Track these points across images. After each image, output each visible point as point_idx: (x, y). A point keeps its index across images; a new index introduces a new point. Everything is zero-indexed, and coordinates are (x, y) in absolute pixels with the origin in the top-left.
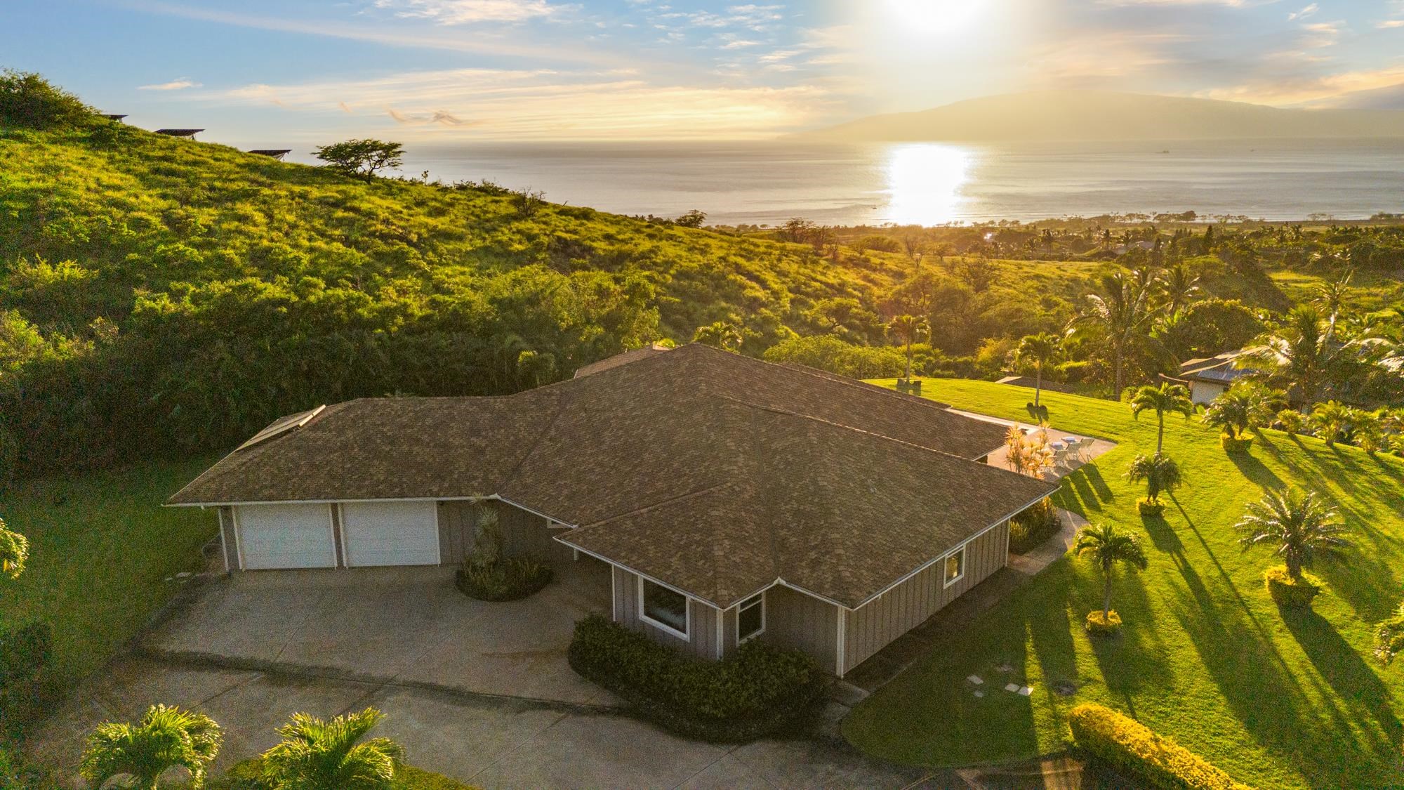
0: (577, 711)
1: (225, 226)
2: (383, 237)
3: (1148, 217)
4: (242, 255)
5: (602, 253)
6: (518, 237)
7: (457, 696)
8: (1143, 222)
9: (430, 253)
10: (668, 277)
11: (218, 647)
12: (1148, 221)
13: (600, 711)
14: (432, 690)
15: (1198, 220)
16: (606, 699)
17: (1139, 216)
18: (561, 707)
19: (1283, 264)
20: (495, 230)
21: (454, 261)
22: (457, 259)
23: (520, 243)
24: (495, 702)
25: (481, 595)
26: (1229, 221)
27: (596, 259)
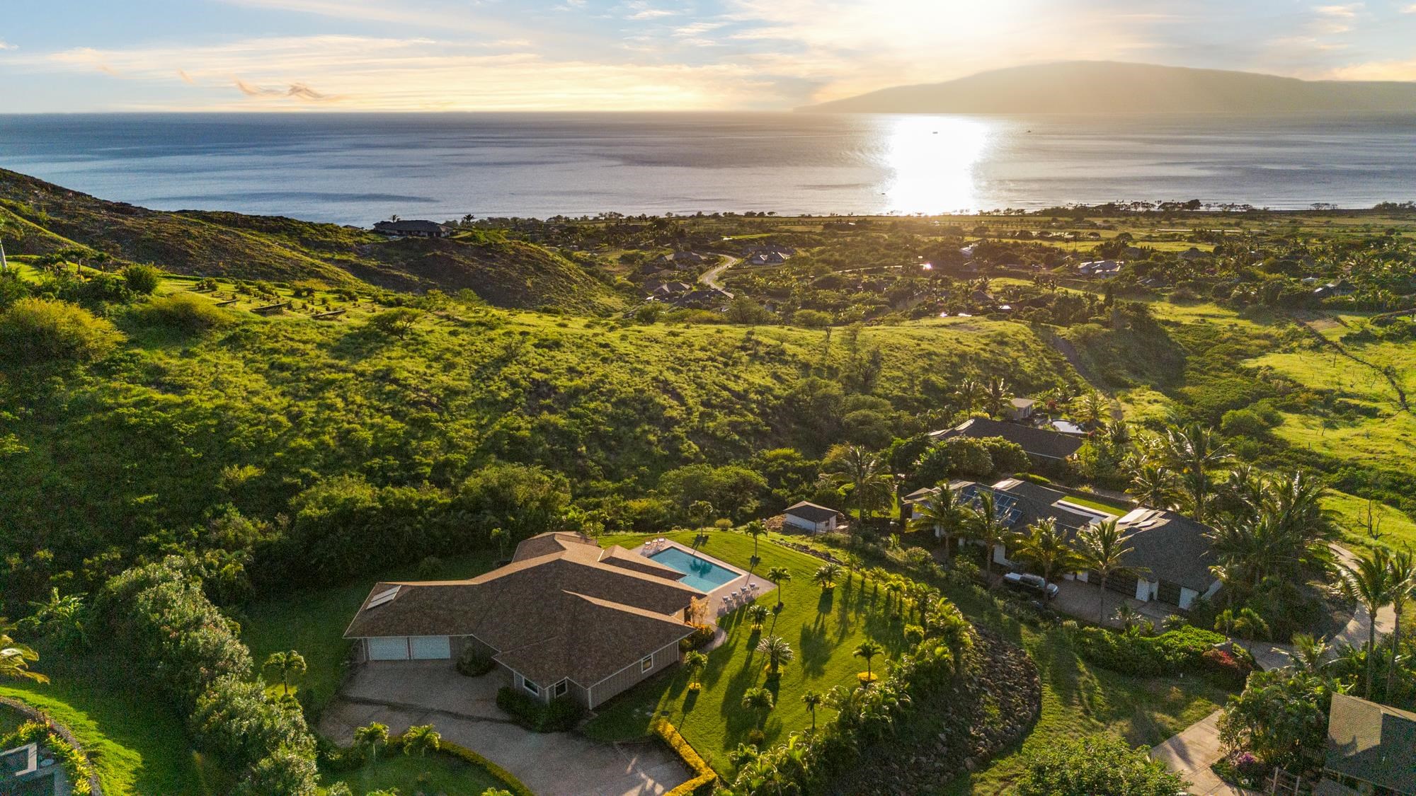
0: (497, 721)
1: (322, 416)
2: (415, 404)
3: (1153, 206)
4: (333, 438)
5: (562, 391)
6: (505, 383)
7: (457, 716)
8: (1148, 211)
9: (445, 413)
10: (609, 405)
11: (368, 695)
12: (1152, 209)
13: (504, 722)
14: (448, 713)
15: (1202, 209)
16: (507, 717)
17: (1144, 205)
18: (491, 720)
19: (1211, 297)
20: (489, 378)
21: (461, 415)
22: (463, 413)
23: (506, 390)
24: (470, 718)
25: (465, 674)
26: (1233, 210)
27: (559, 397)
